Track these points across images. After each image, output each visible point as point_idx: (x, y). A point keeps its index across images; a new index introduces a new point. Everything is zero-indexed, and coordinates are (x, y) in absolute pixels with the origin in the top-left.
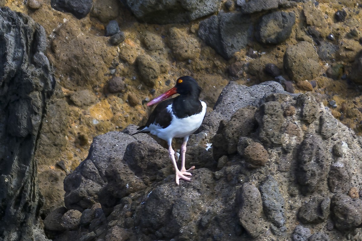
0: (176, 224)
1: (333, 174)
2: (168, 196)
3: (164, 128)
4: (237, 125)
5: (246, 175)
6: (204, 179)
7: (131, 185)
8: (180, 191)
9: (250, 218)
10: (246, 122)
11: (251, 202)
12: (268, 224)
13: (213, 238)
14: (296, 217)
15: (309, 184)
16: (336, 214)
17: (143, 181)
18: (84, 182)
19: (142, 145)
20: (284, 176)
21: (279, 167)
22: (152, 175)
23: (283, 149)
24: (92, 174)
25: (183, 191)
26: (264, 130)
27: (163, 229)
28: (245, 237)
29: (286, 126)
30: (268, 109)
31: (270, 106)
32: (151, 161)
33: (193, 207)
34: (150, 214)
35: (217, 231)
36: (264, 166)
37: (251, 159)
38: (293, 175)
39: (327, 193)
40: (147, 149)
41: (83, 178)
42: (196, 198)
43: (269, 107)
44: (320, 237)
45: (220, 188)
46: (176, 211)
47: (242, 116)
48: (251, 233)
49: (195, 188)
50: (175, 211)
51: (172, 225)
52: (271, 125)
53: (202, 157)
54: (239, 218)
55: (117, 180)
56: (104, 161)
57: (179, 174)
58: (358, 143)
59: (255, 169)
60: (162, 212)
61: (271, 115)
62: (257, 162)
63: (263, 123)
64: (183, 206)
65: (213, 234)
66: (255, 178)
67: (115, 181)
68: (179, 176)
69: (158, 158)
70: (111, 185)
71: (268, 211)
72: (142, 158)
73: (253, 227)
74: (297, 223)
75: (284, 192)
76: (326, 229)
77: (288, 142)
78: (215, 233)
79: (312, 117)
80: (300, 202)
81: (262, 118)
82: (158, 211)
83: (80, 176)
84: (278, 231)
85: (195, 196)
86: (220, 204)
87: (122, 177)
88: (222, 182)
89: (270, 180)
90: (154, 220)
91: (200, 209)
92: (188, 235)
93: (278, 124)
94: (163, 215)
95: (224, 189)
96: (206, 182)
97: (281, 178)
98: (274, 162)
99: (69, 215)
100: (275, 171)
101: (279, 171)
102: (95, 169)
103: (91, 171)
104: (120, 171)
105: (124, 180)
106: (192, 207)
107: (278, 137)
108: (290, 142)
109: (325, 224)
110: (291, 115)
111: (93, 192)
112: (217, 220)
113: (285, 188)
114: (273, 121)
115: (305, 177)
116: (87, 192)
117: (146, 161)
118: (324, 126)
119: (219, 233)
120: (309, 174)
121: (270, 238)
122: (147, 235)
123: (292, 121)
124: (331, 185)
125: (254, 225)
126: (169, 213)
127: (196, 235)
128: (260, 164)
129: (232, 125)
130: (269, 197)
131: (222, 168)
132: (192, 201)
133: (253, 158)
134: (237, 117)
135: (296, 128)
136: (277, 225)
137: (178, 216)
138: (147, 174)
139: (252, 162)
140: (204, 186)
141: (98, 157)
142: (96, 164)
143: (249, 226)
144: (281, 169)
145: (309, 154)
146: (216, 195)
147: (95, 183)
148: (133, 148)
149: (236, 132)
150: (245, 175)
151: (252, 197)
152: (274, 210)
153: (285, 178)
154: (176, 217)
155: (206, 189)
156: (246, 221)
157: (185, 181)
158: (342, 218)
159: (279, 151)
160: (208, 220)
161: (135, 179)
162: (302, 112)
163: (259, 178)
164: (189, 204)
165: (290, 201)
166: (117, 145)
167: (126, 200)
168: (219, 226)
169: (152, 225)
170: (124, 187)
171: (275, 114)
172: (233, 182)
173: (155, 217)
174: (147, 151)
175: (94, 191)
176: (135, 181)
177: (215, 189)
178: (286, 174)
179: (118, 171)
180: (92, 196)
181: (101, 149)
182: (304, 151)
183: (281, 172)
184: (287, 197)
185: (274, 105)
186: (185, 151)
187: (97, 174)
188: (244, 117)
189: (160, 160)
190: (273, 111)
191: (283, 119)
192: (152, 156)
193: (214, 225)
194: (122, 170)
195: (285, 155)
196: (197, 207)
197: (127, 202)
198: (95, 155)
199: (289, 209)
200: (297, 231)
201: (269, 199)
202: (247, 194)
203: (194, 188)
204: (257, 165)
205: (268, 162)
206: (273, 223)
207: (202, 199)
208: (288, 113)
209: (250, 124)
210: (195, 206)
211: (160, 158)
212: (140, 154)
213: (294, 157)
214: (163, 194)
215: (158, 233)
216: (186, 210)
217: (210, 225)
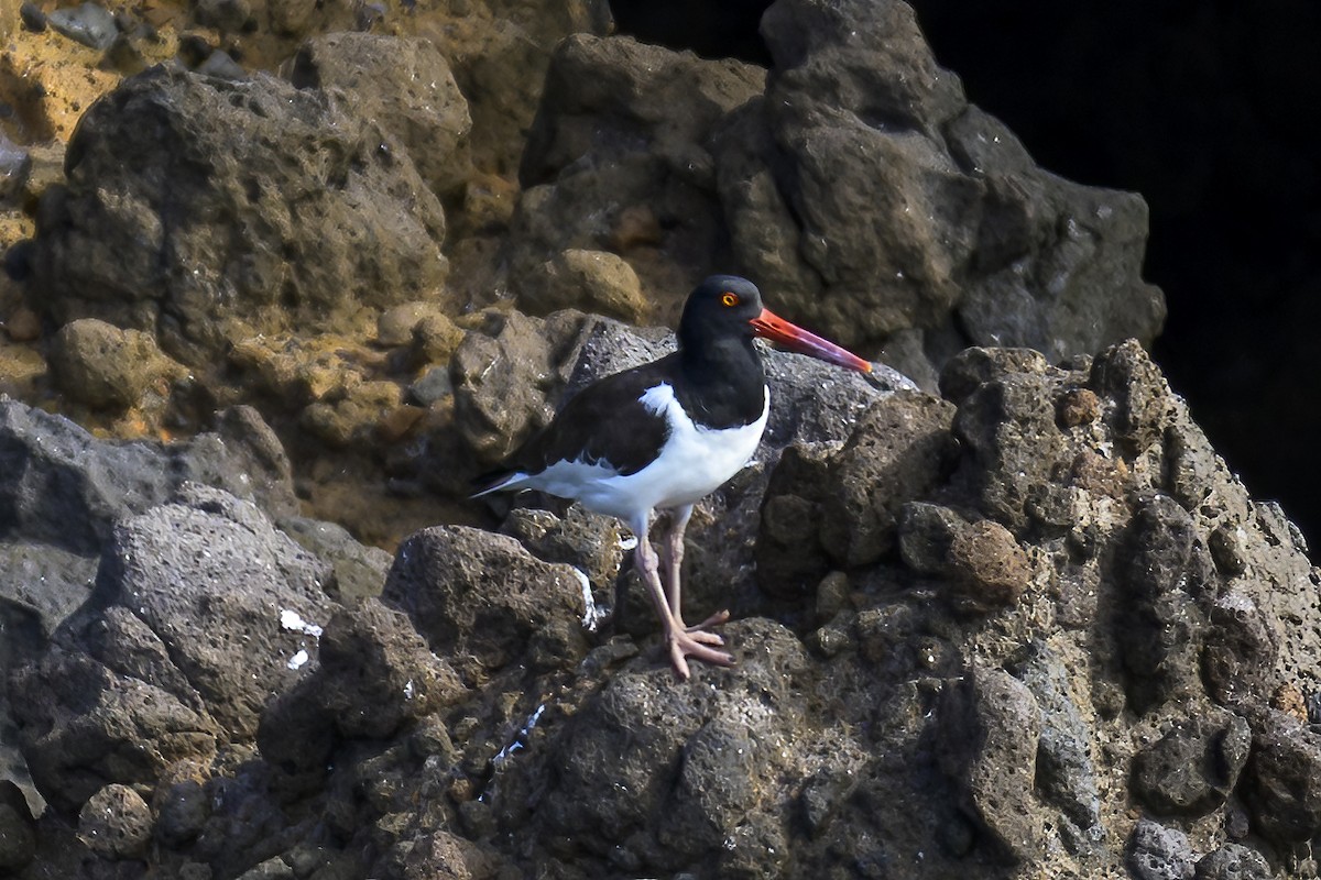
0: (703, 818)
1: (1221, 636)
2: (657, 719)
3: (625, 474)
4: (884, 459)
5: (948, 640)
6: (781, 657)
7: (420, 686)
8: (704, 701)
9: (1006, 794)
10: (913, 447)
11: (1011, 734)
12: (1051, 814)
13: (853, 866)
14: (1126, 791)
15: (1166, 671)
16: (1264, 779)
17: (458, 671)
18: (113, 688)
19: (464, 542)
20: (1078, 643)
21: (1059, 610)
22: (490, 650)
23: (1072, 545)
24: (142, 657)
25: (713, 698)
26: (1000, 476)
27: (643, 839)
28: (980, 860)
29: (1071, 460)
30: (1016, 400)
31: (1019, 390)
32: (491, 598)
33: (757, 756)
34: (586, 784)
35: (865, 841)
36: (1013, 607)
37: (977, 579)
38: (1107, 640)
39: (1203, 706)
40: (480, 553)
41: (109, 674)
42: (762, 724)
43: (1016, 392)
44: (1238, 862)
45: (839, 686)
46: (699, 771)
47: (895, 426)
48: (1013, 848)
49: (756, 690)
50: (694, 773)
51: (683, 824)
52: (1021, 460)
53: (704, 580)
54: (970, 793)
55: (369, 669)
56: (182, 610)
57: (680, 640)
58: (1258, 526)
59: (981, 615)
60: (638, 776)
61: (1024, 421)
62: (996, 592)
63: (996, 451)
64: (724, 754)
65: (853, 852)
66: (982, 650)
67: (362, 672)
68: (683, 646)
69: (516, 587)
70: (340, 690)
71: (1050, 766)
72: (463, 588)
73: (1018, 825)
74: (1133, 813)
75: (1080, 700)
76: (1224, 836)
77: (1086, 522)
78: (858, 850)
79: (1149, 429)
80: (1128, 738)
81: (995, 431)
82: (625, 774)
83: (94, 665)
84: (1082, 840)
85: (756, 716)
86: (848, 745)
87: (392, 657)
88: (843, 667)
89: (1042, 657)
90: (606, 804)
91: (777, 766)
92: (759, 859)
93: (1042, 456)
94: (641, 787)
95: (854, 691)
96: (787, 667)
97: (1067, 651)
98: (1044, 592)
99: (110, 805)
100: (1048, 624)
101: (1059, 623)
102: (152, 640)
103: (138, 646)
104: (381, 634)
105: (400, 668)
106: (755, 756)
107: (1057, 501)
108: (1092, 518)
109: (1220, 816)
110: (1085, 422)
111: (158, 723)
112: (860, 803)
113: (1082, 683)
114: (1030, 442)
115: (1160, 644)
116: (137, 724)
117: (475, 600)
118: (1185, 463)
119: (875, 848)
120: (1171, 633)
121: (1061, 865)
122: (568, 861)
123: (1092, 443)
124: (1217, 677)
125: (1020, 817)
126: (671, 779)
127: (785, 856)
128: (1003, 598)
129: (867, 458)
130: (1051, 718)
131: (833, 616)
132: (751, 734)
133: (982, 576)
134: (877, 431)
135: (1111, 469)
136: (1081, 818)
137: (706, 790)
138: (472, 648)
139: (978, 589)
140: (783, 684)
141: (157, 598)
142: (152, 622)
143: (1003, 821)
144: (1066, 618)
145: (1171, 563)
146: (824, 713)
147: (157, 692)
148: (427, 553)
149: (879, 484)
150: (944, 639)
151: (1014, 716)
152: (1072, 765)
153: (1078, 650)
154: (699, 794)
155: (790, 690)
156: (993, 803)
157: (710, 662)
158: (1285, 796)
159: (1058, 553)
160: (829, 803)
161: (431, 664)
162: (1123, 409)
163: (994, 650)
164: (745, 748)
165: (1100, 734)
166: (207, 554)
167: (433, 740)
168: (874, 824)
169: (596, 825)
170: (398, 694)
171: (1034, 420)
172: (894, 666)
173: (613, 795)
174: (481, 561)
175: (160, 720)
176: (433, 672)
177: (820, 690)
178: (1083, 636)
179: (378, 635)
180: (153, 737)
181: (154, 568)
182: (1151, 553)
183: (1067, 627)
184: (1092, 719)
185: (1034, 385)
186: (680, 558)
187: (162, 658)
188: (903, 432)
189: (524, 597)
190: (1029, 407)
191: (1059, 437)
192: (498, 580)
193: (849, 820)
194: (389, 632)
195: (1076, 567)
196: (767, 757)
197: (436, 747)
198: (139, 590)
199: (1101, 763)
200: (1147, 839)
201: (1050, 724)
202: (999, 705)
203: (752, 688)
204: (991, 603)
205: (1029, 590)
206: (1068, 812)
207: (782, 729)
208: (1075, 415)
209: (927, 455)
210: (763, 753)
211: (523, 588)
212: (456, 572)
213: (1103, 574)
214: (636, 710)
215: (622, 852)
216: (735, 769)
217: (834, 821)
